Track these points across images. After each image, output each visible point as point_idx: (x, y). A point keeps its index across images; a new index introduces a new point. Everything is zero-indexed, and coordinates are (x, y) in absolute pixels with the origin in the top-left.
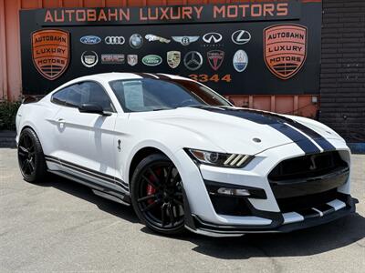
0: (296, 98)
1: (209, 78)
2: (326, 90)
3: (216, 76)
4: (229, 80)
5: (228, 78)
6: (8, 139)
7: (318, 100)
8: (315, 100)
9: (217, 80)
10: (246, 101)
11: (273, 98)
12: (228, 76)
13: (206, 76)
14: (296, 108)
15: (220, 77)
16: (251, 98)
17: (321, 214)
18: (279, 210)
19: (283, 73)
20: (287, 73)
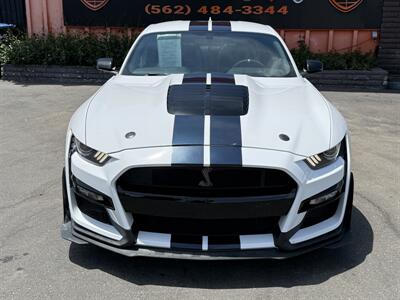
0: (356, 32)
1: (264, 10)
2: (388, 25)
3: (272, 8)
4: (285, 12)
5: (284, 10)
6: (56, 75)
7: (379, 35)
8: (375, 35)
9: (272, 12)
10: (302, 35)
11: (331, 32)
12: (285, 8)
13: (261, 8)
14: (355, 43)
15: (276, 9)
16: (308, 32)
17: (205, 247)
18: (127, 227)
19: (344, 5)
20: (349, 5)
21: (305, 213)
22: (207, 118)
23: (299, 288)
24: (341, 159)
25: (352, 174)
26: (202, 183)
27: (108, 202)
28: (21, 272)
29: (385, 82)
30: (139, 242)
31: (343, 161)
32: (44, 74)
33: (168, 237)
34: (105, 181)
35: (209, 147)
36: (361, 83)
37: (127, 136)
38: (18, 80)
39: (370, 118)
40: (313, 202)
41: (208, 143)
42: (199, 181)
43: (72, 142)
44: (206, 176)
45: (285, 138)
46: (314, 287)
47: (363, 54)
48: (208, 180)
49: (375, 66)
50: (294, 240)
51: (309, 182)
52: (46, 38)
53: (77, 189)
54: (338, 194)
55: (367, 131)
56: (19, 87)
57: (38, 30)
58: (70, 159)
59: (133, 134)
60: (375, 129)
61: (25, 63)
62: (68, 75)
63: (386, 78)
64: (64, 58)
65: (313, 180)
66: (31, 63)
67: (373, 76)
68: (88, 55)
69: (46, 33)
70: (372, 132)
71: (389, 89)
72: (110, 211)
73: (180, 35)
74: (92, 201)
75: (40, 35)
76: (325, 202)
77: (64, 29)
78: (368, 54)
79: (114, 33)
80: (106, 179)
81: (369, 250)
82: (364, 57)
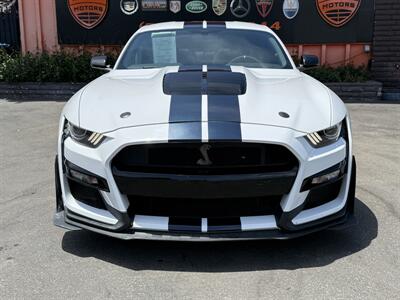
0: (348, 46)
2: (380, 38)
3: (265, 23)
4: (278, 28)
5: (277, 26)
6: (50, 92)
7: (371, 49)
8: (367, 48)
10: (296, 50)
11: (324, 47)
12: (277, 23)
14: (348, 57)
15: (269, 25)
16: (301, 47)
17: (204, 228)
18: (123, 209)
19: (336, 20)
20: (340, 20)
21: (307, 192)
22: (205, 98)
23: (304, 271)
24: (342, 140)
25: (353, 157)
26: (200, 162)
27: (103, 184)
28: (12, 261)
29: (379, 94)
30: (135, 225)
31: (345, 142)
32: (38, 92)
33: (166, 220)
34: (99, 162)
35: (206, 124)
36: (356, 94)
37: (122, 116)
38: (11, 98)
39: (367, 124)
40: (315, 181)
41: (207, 119)
42: (197, 160)
43: (65, 128)
44: (205, 154)
45: (285, 115)
46: (319, 269)
47: (356, 67)
48: (207, 158)
49: (369, 79)
50: (297, 221)
51: (310, 159)
52: (40, 56)
53: (70, 174)
54: (340, 175)
55: (365, 135)
56: (13, 105)
57: (32, 49)
58: (63, 145)
59: (129, 114)
60: (372, 133)
61: (19, 80)
62: (61, 92)
63: (380, 89)
64: (58, 74)
65: (315, 157)
66: (25, 80)
67: (367, 88)
68: (82, 72)
69: (41, 52)
70: (369, 136)
71: (383, 100)
72: (104, 193)
73: (174, 33)
74: (86, 185)
75: (34, 53)
76: (327, 181)
77: (59, 47)
78: (360, 68)
79: (108, 50)
80: (100, 159)
81: (375, 235)
82: (358, 70)
